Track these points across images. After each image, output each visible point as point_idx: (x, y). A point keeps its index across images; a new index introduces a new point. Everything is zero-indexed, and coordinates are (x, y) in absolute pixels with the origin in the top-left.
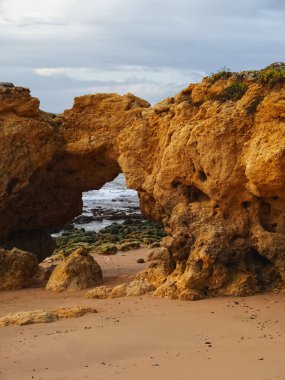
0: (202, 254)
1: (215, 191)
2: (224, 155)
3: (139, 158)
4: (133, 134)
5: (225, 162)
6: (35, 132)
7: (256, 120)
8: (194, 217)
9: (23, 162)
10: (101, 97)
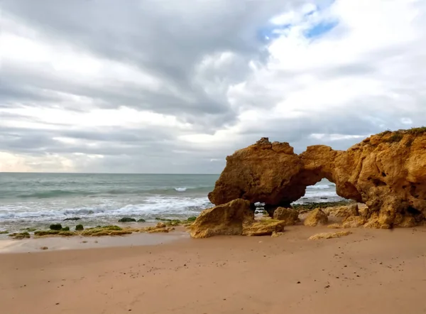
0: (390, 208)
1: (390, 181)
2: (396, 165)
3: (345, 170)
4: (342, 159)
5: (396, 168)
6: (292, 160)
7: (412, 149)
8: (382, 192)
9: (288, 173)
10: (318, 146)
